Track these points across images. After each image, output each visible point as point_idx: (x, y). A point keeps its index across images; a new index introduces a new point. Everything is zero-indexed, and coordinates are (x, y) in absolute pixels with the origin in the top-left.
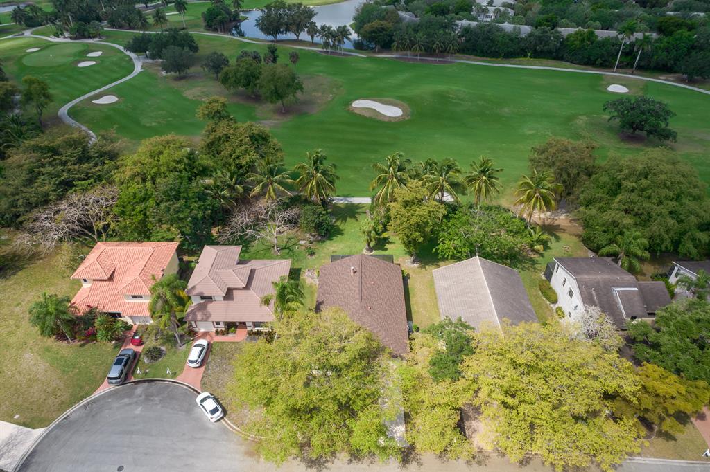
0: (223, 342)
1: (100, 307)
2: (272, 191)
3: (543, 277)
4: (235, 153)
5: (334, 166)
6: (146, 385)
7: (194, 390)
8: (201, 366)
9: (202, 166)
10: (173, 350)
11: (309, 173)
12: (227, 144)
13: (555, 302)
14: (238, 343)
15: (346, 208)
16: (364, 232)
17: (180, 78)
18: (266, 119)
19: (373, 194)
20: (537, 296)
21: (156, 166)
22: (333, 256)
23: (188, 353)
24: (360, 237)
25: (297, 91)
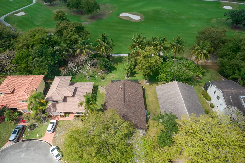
0: (63, 121)
1: (8, 106)
2: (85, 52)
3: (203, 89)
4: (69, 35)
5: (112, 40)
6: (27, 142)
7: (49, 144)
8: (53, 132)
9: (54, 41)
10: (41, 125)
11: (101, 43)
12: (65, 31)
13: (209, 100)
14: (70, 121)
15: (118, 58)
16: (126, 70)
17: (51, 5)
18: (85, 21)
19: (129, 52)
20: (201, 98)
21: (33, 41)
22: (112, 80)
23: (47, 126)
24: (124, 71)
25: (97, 9)
